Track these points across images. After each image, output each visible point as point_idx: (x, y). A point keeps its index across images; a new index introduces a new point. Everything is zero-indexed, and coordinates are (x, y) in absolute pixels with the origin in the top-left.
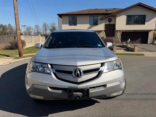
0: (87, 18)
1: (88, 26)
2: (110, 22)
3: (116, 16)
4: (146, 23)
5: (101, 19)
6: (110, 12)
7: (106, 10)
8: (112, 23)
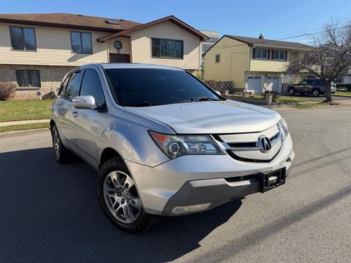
0: (65, 35)
1: (68, 54)
2: (118, 49)
3: (129, 37)
4: (184, 56)
5: (98, 40)
6: (117, 27)
7: (108, 23)
8: (122, 52)
